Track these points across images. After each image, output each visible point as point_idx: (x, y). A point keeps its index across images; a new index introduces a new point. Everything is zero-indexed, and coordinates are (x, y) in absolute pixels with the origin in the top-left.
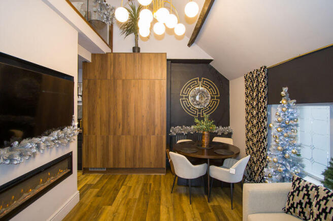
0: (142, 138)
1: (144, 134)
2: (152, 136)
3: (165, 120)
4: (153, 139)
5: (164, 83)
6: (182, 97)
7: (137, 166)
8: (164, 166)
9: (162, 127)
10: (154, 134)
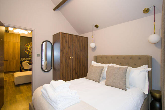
0: (10, 61)
1: (11, 60)
2: (14, 61)
3: (19, 55)
4: (15, 62)
5: (19, 44)
6: (26, 48)
7: (8, 71)
8: (19, 70)
9: (18, 58)
10: (15, 60)
